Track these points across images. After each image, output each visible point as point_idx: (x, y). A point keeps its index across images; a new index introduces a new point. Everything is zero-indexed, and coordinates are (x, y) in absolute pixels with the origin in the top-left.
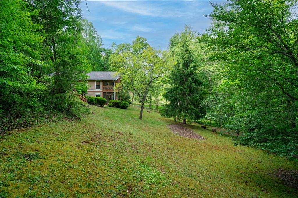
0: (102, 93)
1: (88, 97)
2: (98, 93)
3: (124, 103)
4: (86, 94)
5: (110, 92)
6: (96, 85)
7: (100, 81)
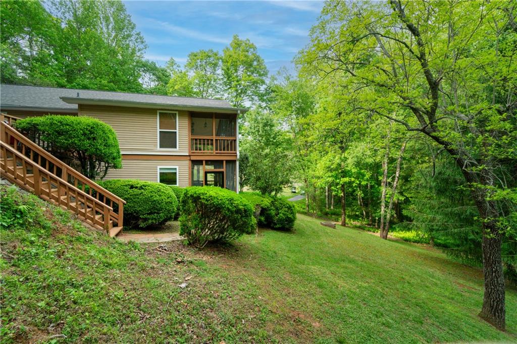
0: (187, 163)
1: (132, 187)
2: (167, 166)
4: (115, 167)
5: (222, 161)
6: (160, 132)
7: (177, 113)
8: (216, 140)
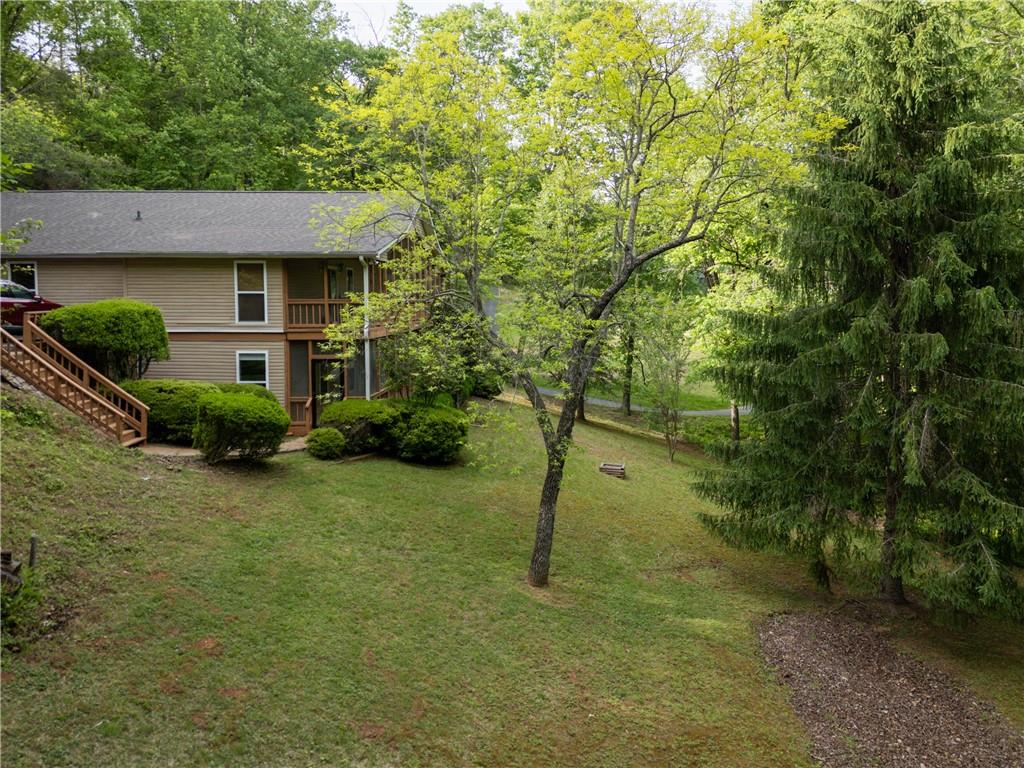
0: (281, 347)
3: (432, 425)
6: (239, 295)
7: (264, 262)
8: (330, 305)
